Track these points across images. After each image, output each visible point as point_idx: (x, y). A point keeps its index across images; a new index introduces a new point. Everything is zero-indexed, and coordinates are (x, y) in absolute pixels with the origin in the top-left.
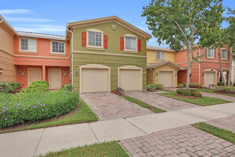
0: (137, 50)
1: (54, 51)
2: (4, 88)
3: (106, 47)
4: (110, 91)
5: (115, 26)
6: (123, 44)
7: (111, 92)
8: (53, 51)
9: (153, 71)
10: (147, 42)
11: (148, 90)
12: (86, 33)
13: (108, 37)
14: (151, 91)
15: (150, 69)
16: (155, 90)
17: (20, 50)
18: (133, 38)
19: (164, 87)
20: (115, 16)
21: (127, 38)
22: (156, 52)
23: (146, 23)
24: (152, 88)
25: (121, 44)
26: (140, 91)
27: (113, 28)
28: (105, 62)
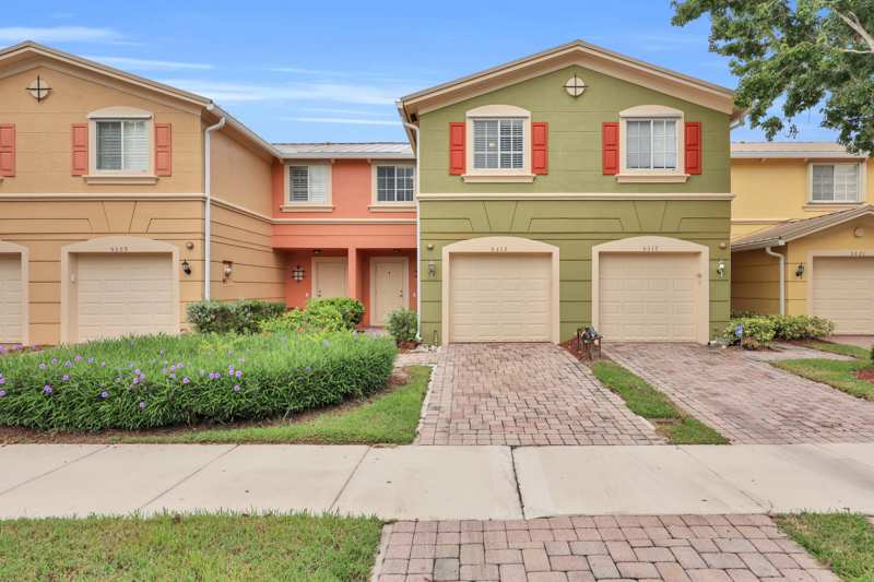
0: (680, 171)
1: (381, 197)
2: (224, 317)
3: (540, 168)
4: (557, 341)
5: (580, 82)
6: (616, 152)
7: (560, 345)
8: (380, 199)
9: (778, 258)
10: (732, 132)
11: (735, 343)
12: (463, 126)
13: (551, 128)
14: (746, 347)
15: (764, 249)
16: (767, 344)
17: (289, 203)
18: (658, 120)
19: (835, 332)
20: (578, 43)
21: (631, 122)
22: (811, 167)
23: (713, 49)
24: (751, 335)
25: (605, 150)
26: (693, 347)
27: (571, 91)
28: (537, 226)
